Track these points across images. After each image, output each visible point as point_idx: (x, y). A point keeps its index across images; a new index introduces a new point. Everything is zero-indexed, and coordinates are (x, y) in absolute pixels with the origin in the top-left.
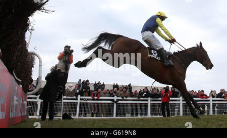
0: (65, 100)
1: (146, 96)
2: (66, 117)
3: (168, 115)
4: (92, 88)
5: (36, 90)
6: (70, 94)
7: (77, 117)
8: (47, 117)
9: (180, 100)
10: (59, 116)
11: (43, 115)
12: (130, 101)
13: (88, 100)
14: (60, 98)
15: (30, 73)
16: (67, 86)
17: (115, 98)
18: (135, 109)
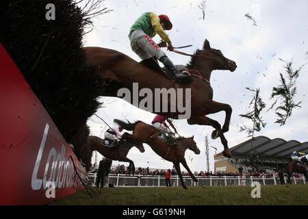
0: (110, 176)
1: (157, 174)
2: (111, 186)
3: (170, 185)
4: (126, 169)
5: (93, 170)
6: (113, 173)
7: (117, 186)
8: (100, 186)
9: (177, 177)
10: (107, 185)
11: (97, 184)
12: (148, 177)
13: (124, 176)
14: (107, 175)
15: (90, 160)
16: (111, 168)
17: (139, 175)
18: (150, 182)
